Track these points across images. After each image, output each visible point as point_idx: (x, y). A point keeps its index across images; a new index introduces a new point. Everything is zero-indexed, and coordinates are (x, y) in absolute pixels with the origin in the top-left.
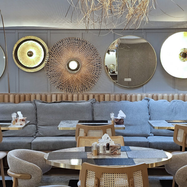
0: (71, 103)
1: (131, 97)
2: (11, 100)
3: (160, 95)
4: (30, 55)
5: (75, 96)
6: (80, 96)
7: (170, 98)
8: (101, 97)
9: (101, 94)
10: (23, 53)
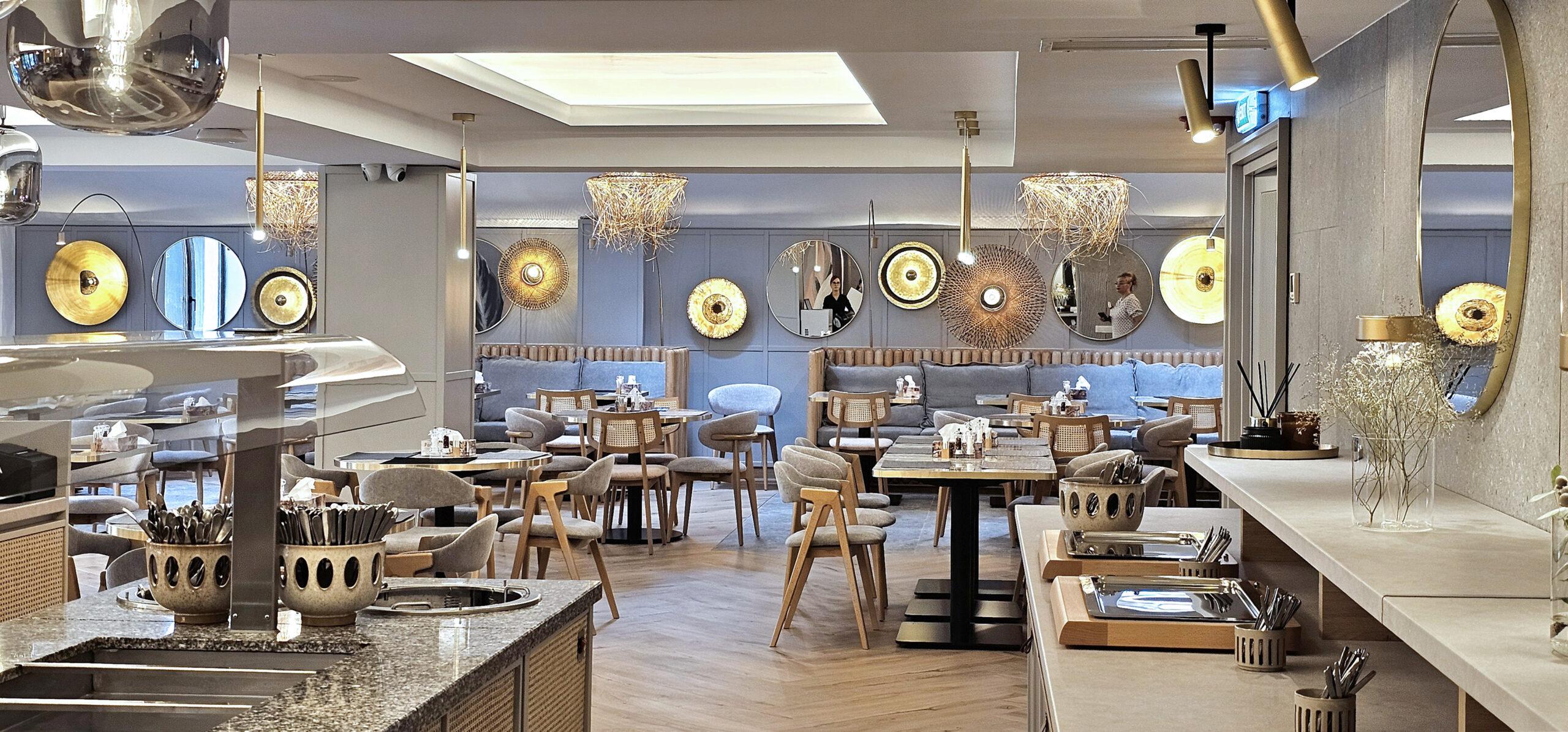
0: (989, 367)
1: (1102, 357)
2: (879, 359)
3: (1157, 355)
4: (911, 276)
5: (996, 353)
6: (1006, 355)
7: (1176, 361)
8: (1046, 356)
9: (1045, 351)
10: (897, 273)
